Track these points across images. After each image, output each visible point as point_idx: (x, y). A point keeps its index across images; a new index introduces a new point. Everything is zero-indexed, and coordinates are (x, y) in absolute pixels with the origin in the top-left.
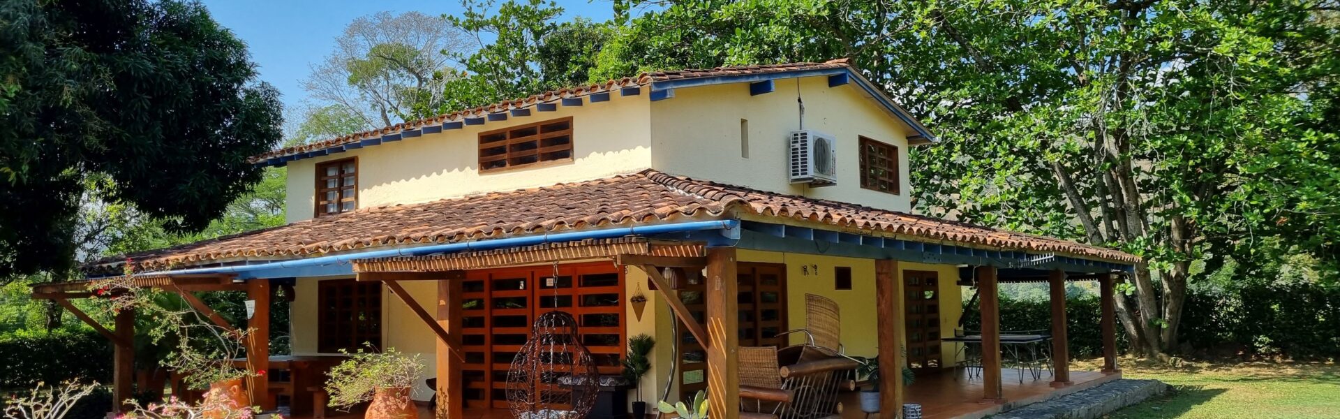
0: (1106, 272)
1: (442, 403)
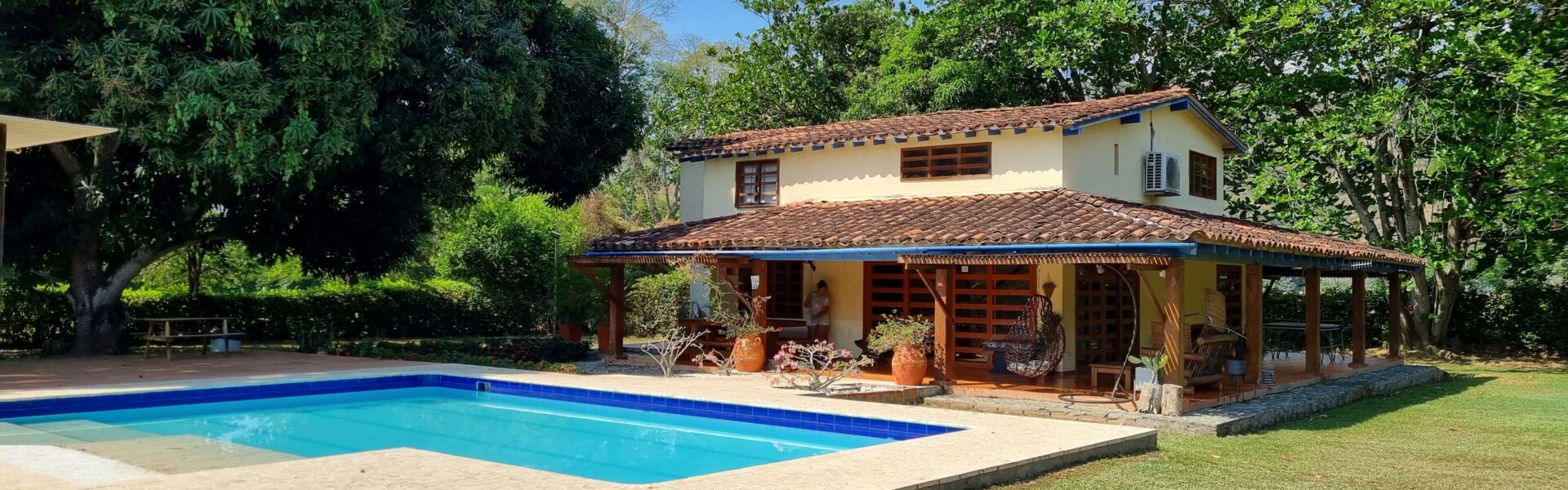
0: (1393, 272)
1: (940, 354)
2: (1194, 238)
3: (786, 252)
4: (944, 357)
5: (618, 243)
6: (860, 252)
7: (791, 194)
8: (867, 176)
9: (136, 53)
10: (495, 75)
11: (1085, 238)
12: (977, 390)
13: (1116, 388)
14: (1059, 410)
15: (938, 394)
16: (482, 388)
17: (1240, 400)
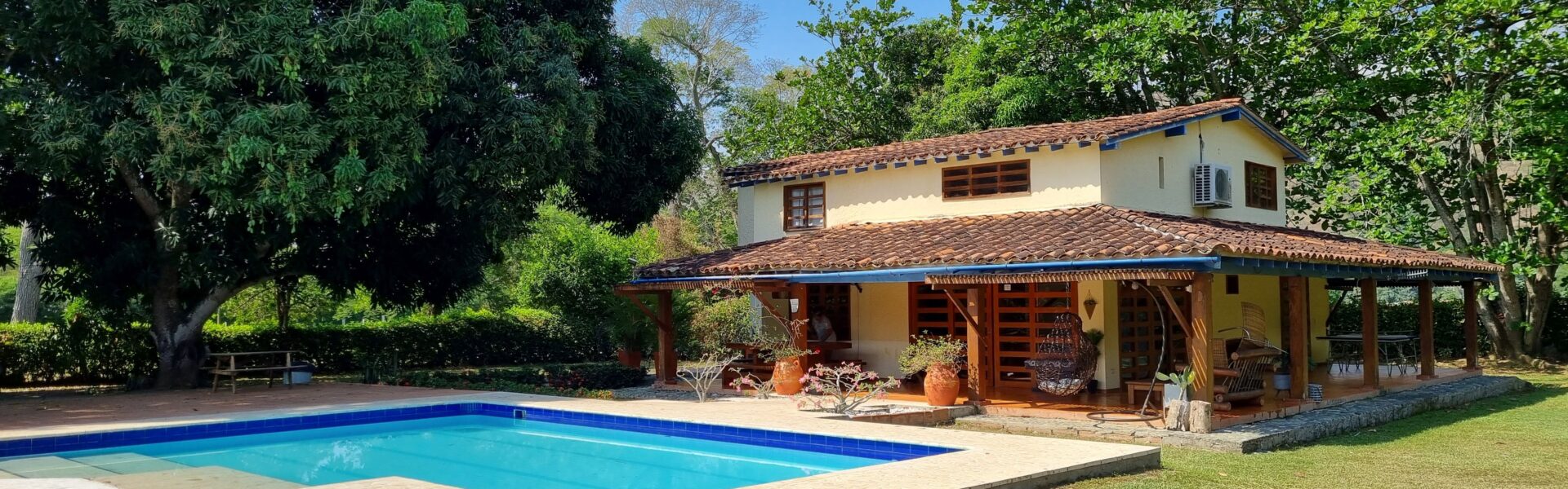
0: (1470, 281)
1: (974, 374)
2: (1218, 251)
3: (822, 274)
4: (977, 377)
5: (663, 270)
6: (892, 274)
7: (838, 216)
8: (910, 197)
9: (191, 100)
10: (544, 108)
11: (1109, 255)
12: (1010, 409)
13: (1145, 406)
14: (1087, 429)
15: (972, 414)
16: (519, 416)
17: (1282, 415)
